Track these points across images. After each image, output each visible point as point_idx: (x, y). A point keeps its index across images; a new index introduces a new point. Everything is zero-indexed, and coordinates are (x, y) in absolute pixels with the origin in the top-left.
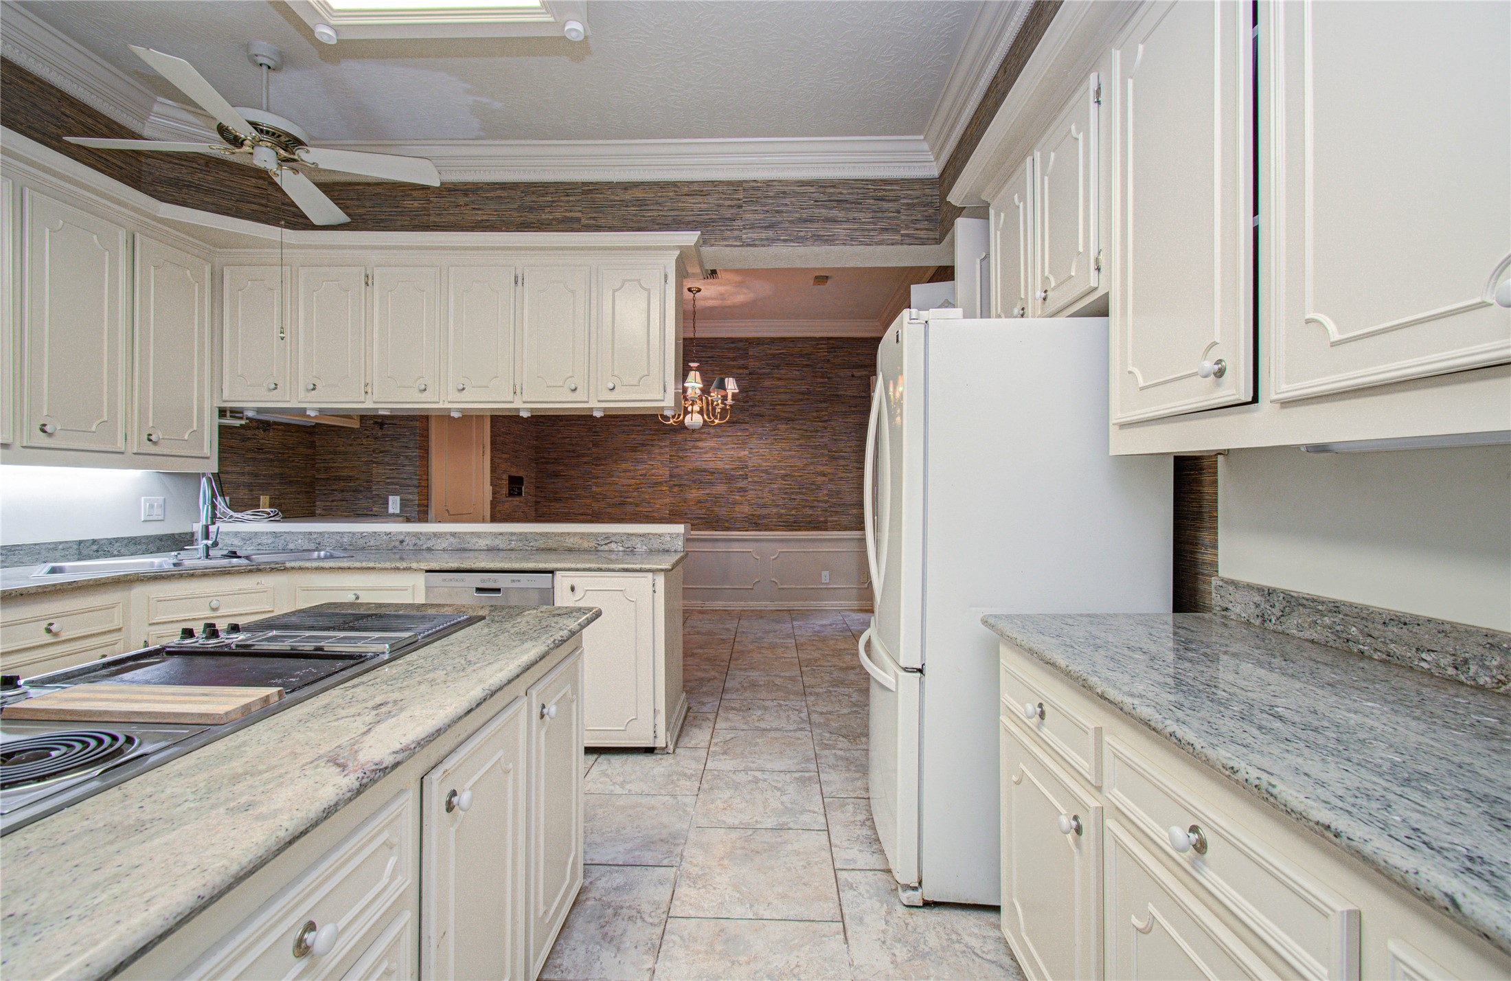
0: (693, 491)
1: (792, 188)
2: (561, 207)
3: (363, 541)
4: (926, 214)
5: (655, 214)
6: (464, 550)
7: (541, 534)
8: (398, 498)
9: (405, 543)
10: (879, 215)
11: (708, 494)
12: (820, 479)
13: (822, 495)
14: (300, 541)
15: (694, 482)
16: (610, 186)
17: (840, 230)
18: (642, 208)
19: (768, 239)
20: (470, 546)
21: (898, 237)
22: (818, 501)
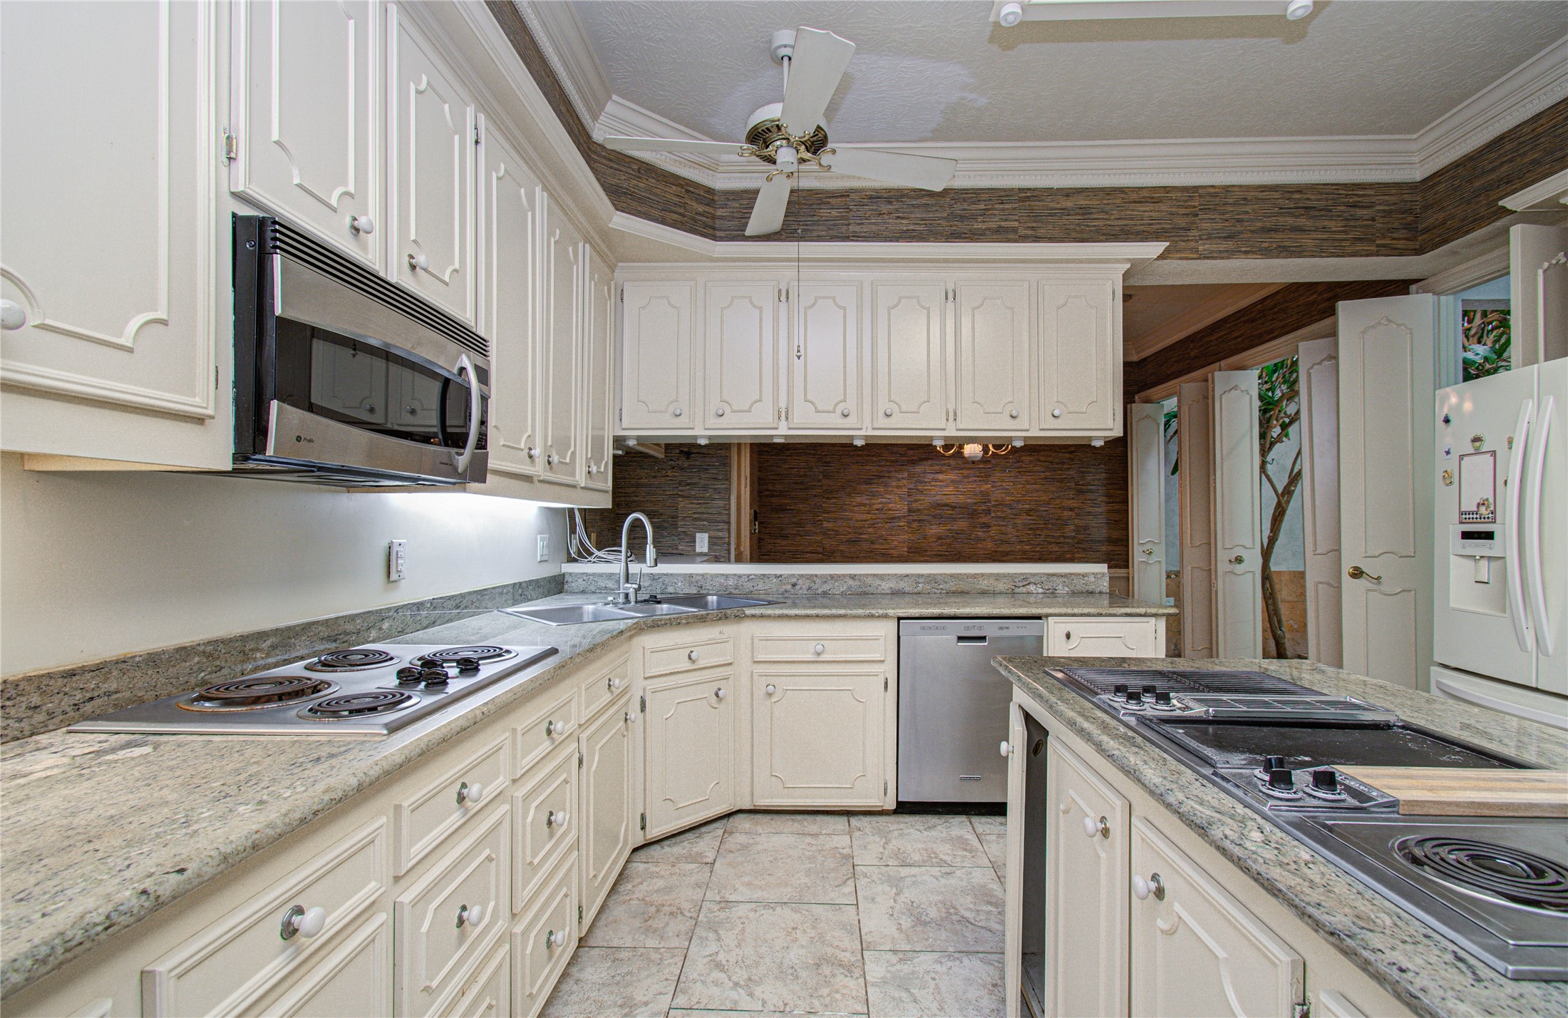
0: (933, 527)
1: (1253, 194)
2: (995, 215)
3: (750, 584)
4: (1404, 221)
5: (1101, 223)
6: (866, 593)
7: (951, 575)
8: (706, 536)
9: (797, 587)
10: (1352, 223)
11: (949, 530)
12: (1066, 513)
13: (1069, 530)
14: (680, 584)
15: (934, 517)
16: (1050, 192)
17: (1308, 241)
18: (1086, 217)
19: (1227, 251)
20: (871, 590)
21: (1373, 248)
22: (1065, 537)
